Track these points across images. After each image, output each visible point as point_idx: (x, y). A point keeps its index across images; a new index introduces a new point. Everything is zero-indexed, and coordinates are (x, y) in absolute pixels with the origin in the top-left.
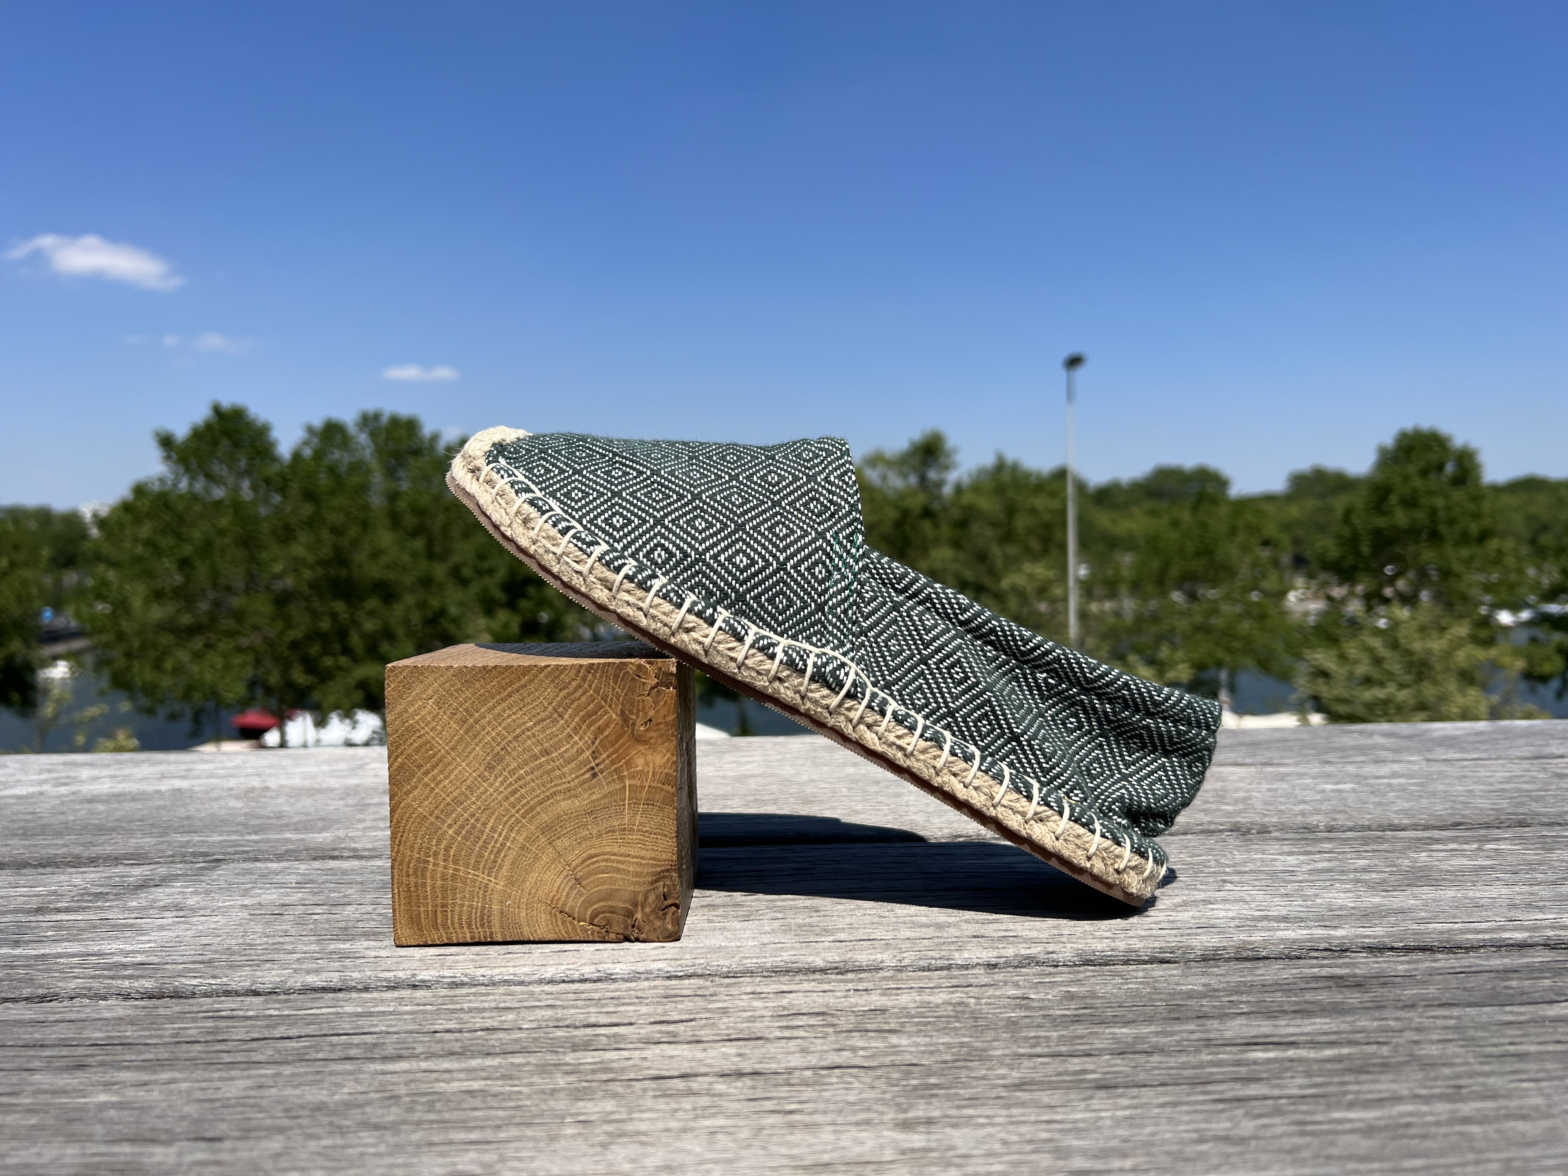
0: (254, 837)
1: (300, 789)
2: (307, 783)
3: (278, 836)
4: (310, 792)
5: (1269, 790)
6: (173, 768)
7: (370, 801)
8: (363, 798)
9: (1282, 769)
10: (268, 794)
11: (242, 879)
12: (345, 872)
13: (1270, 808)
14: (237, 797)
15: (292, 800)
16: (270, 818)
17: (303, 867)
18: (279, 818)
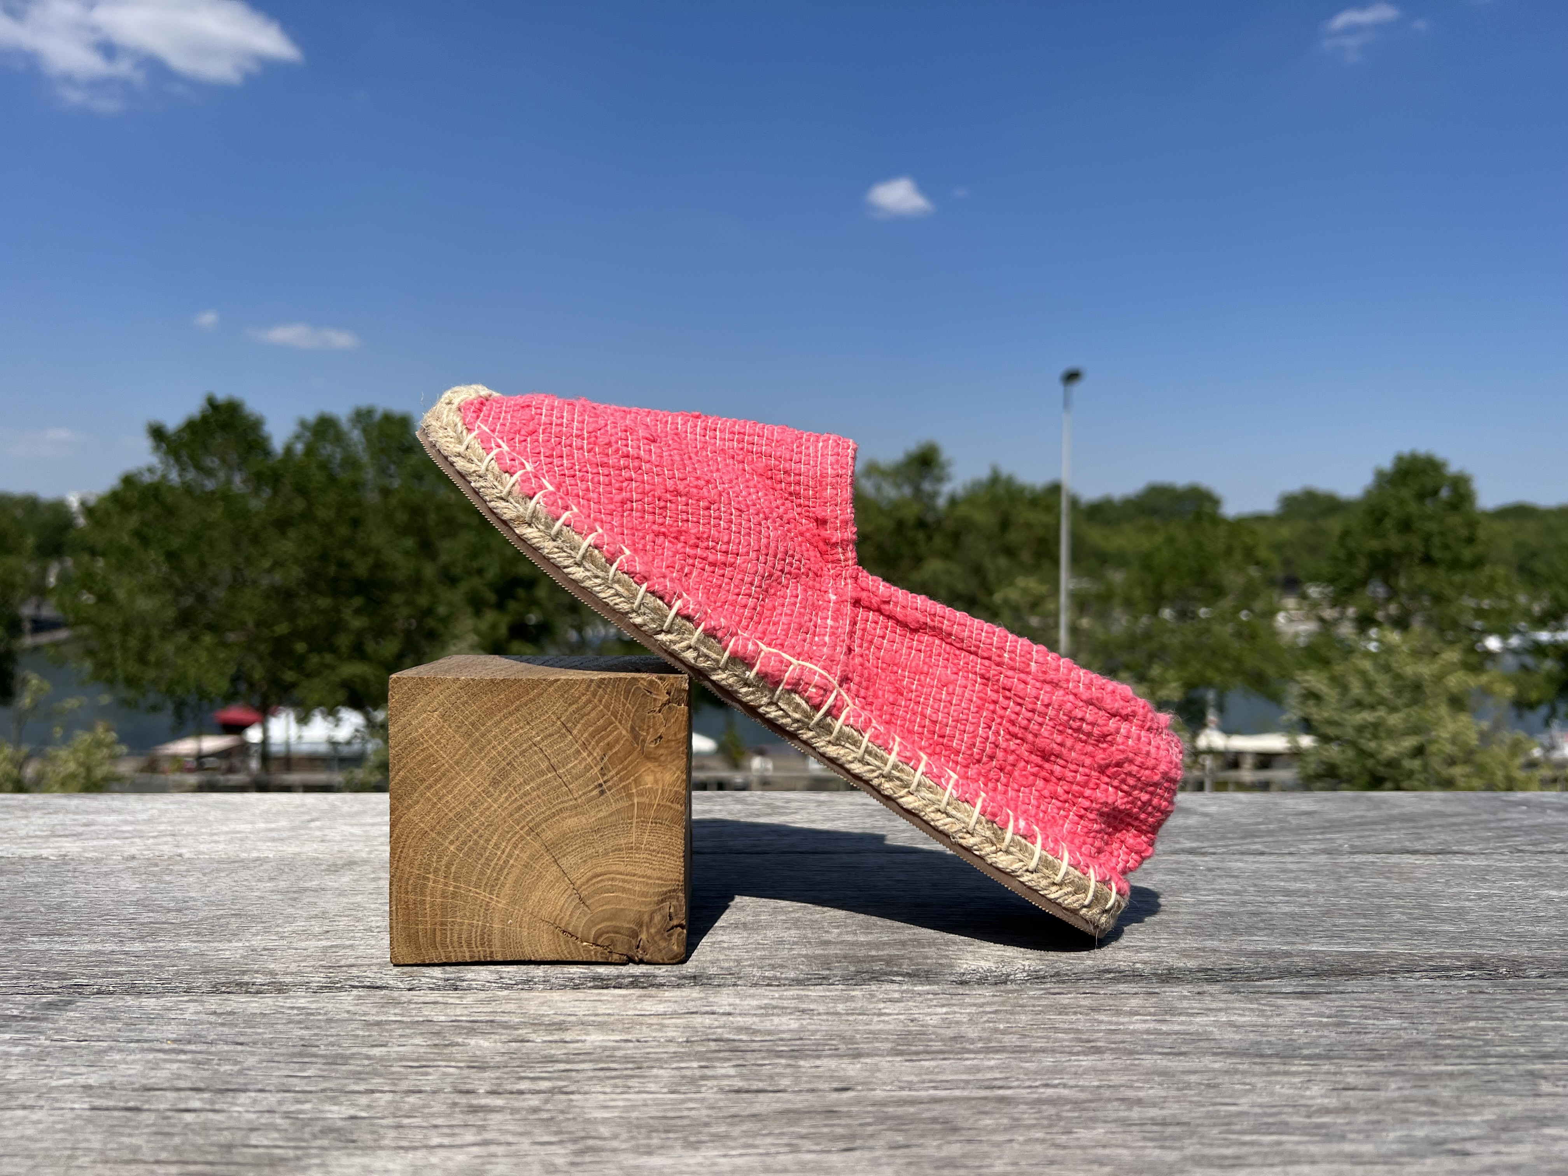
0: (137, 947)
1: (219, 862)
2: (232, 850)
3: (170, 946)
4: (234, 864)
5: (1481, 897)
6: (68, 819)
7: (308, 885)
8: (299, 879)
9: (1471, 862)
10: (176, 868)
11: (99, 1030)
12: (251, 1020)
13: (1506, 929)
14: (135, 872)
15: (206, 879)
16: (169, 910)
17: (191, 1010)
18: (179, 911)
